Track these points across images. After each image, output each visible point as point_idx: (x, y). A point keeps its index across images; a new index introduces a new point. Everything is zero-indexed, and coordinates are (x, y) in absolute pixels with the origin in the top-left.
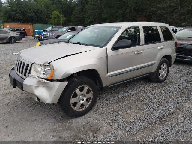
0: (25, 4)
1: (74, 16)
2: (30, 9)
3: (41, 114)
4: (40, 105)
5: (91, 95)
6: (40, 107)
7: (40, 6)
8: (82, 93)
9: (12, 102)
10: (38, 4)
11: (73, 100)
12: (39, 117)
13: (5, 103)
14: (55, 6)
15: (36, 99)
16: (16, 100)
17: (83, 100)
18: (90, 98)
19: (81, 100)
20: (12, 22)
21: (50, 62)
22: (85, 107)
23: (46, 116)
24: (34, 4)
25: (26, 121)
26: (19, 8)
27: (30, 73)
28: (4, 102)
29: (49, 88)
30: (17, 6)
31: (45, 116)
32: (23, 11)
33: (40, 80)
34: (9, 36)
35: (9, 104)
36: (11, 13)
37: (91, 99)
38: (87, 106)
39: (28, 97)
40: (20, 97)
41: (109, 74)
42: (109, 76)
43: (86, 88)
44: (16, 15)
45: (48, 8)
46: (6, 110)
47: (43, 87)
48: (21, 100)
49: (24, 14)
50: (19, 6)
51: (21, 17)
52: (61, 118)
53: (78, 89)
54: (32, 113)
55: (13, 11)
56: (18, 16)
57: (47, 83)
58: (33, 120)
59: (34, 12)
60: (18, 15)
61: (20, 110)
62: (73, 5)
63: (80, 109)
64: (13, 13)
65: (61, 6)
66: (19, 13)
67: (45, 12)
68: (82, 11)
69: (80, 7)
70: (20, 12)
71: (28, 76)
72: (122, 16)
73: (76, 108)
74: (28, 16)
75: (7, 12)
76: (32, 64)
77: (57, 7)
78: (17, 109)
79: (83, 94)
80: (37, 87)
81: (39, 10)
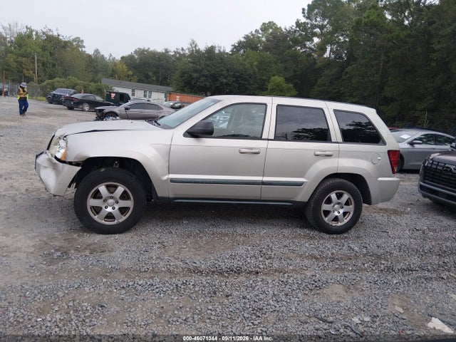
0: (221, 59)
1: (318, 89)
2: (227, 70)
7: (248, 65)
10: (245, 60)
14: (280, 65)
22: (116, 221)
26: (208, 66)
32: (213, 72)
36: (191, 75)
42: (172, 181)
44: (199, 79)
49: (214, 78)
51: (208, 84)
53: (104, 186)
55: (195, 71)
56: (202, 82)
59: (233, 76)
60: (202, 79)
62: (319, 64)
66: (206, 76)
67: (255, 78)
68: (337, 79)
69: (335, 70)
70: (207, 73)
72: (434, 95)
74: (222, 83)
75: (185, 73)
77: (285, 67)
81: (246, 72)
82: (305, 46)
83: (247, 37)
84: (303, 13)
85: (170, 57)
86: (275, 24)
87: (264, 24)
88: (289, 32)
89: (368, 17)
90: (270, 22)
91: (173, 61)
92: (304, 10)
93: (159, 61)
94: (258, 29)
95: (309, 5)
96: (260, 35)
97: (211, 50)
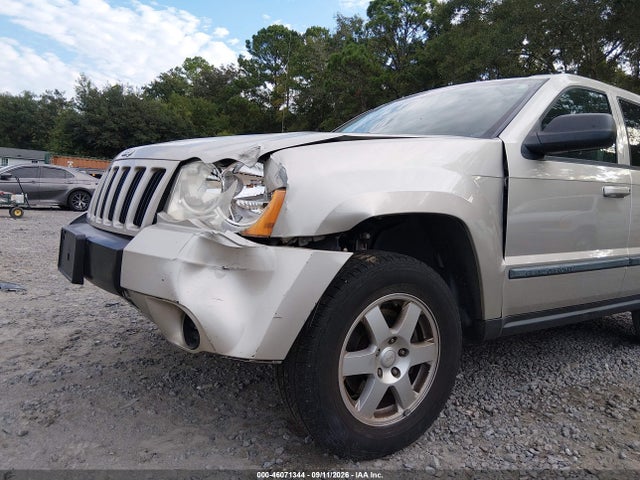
0: (135, 105)
2: (148, 123)
3: (180, 430)
4: (177, 393)
5: (428, 352)
6: (177, 399)
7: (178, 116)
8: (394, 332)
9: (51, 371)
10: (172, 108)
11: (351, 363)
12: (171, 445)
13: (21, 373)
14: (225, 118)
15: (178, 338)
16: (68, 366)
17: (396, 373)
18: (427, 366)
19: (386, 367)
20: (85, 156)
21: (272, 152)
22: (401, 411)
23: (207, 439)
24: (161, 108)
25: (108, 454)
26: (114, 115)
27: (163, 206)
28: (16, 367)
29: (252, 278)
30: (109, 107)
31: (199, 439)
32: (124, 124)
33: (213, 235)
34: (71, 187)
35: (37, 377)
36: (85, 129)
37: (431, 372)
38: (412, 407)
39: (124, 360)
40: (87, 355)
41: (510, 261)
42: (512, 274)
43: (413, 312)
44: (99, 134)
45: (204, 123)
46: (20, 400)
47: (222, 272)
48: (93, 368)
49: (126, 133)
50: (114, 109)
52: (286, 457)
53: (378, 308)
54: (139, 424)
55: (92, 122)
56: (105, 139)
57: (246, 248)
58: (143, 454)
60: (106, 135)
61: (85, 405)
63: (377, 415)
64: (93, 129)
65: (244, 119)
66: (113, 130)
70: (113, 126)
71: (155, 222)
73: (361, 409)
75: (74, 126)
76: (183, 163)
77: (231, 121)
78: (69, 400)
79: (395, 338)
80: (194, 267)
81: (175, 125)
82: (254, 93)
83: (164, 77)
84: (248, 47)
85: (34, 103)
86: (204, 61)
87: (188, 60)
88: (228, 72)
89: (349, 53)
90: (196, 58)
91: (41, 110)
92: (248, 42)
93: (16, 111)
94: (180, 66)
95: (254, 37)
96: (184, 76)
97: (115, 92)
